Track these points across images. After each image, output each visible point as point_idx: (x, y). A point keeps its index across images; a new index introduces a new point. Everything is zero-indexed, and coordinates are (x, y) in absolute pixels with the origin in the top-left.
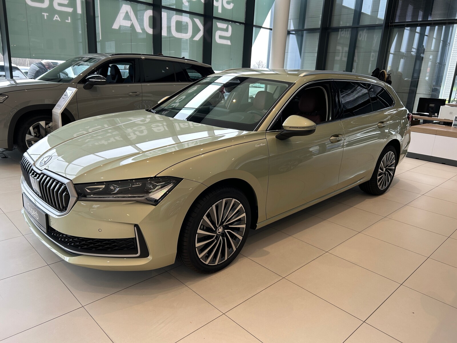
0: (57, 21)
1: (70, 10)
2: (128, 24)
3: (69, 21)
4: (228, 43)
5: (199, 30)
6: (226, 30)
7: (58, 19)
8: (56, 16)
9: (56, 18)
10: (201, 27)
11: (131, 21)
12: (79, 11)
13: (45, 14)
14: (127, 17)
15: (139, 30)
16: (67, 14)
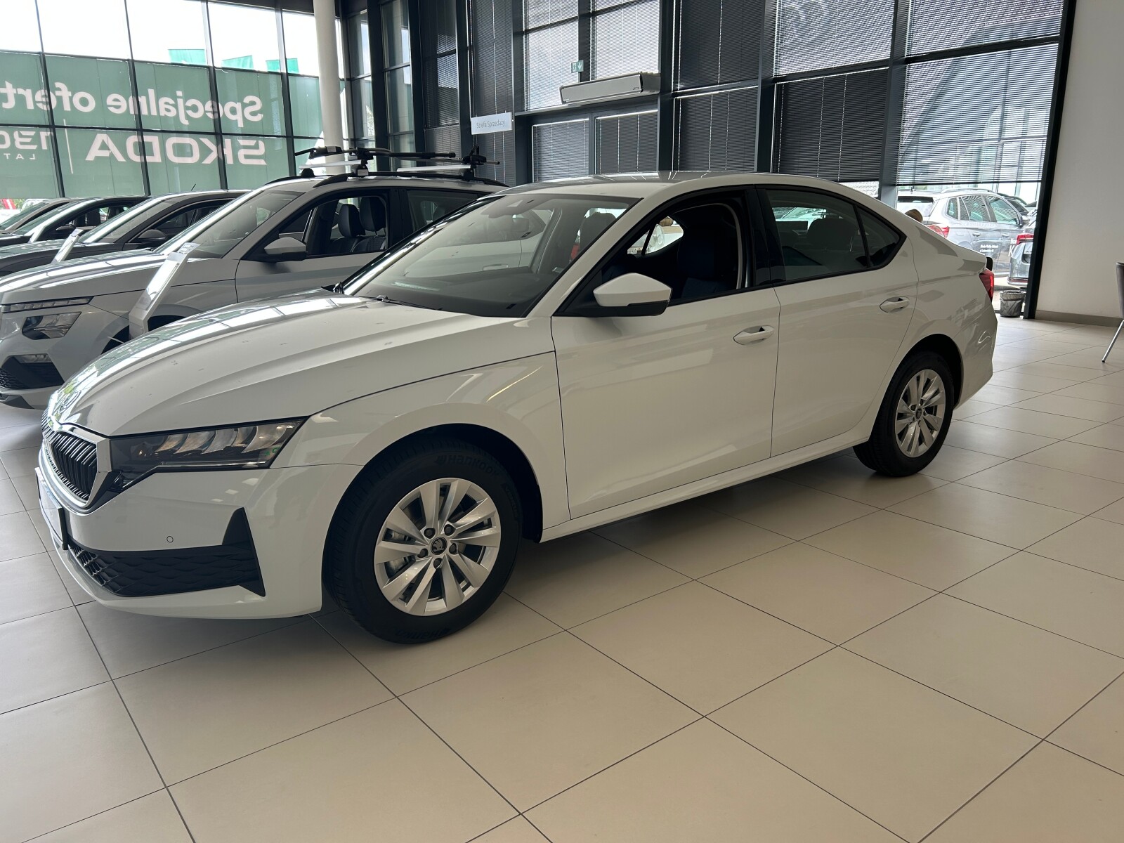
0: (20, 160)
1: (34, 147)
2: (105, 153)
3: (34, 158)
4: (262, 162)
5: (211, 151)
6: (256, 147)
7: (21, 157)
9: (19, 156)
10: (213, 147)
11: (109, 150)
12: (45, 147)
13: (7, 155)
14: (104, 146)
15: (120, 158)
16: (31, 151)
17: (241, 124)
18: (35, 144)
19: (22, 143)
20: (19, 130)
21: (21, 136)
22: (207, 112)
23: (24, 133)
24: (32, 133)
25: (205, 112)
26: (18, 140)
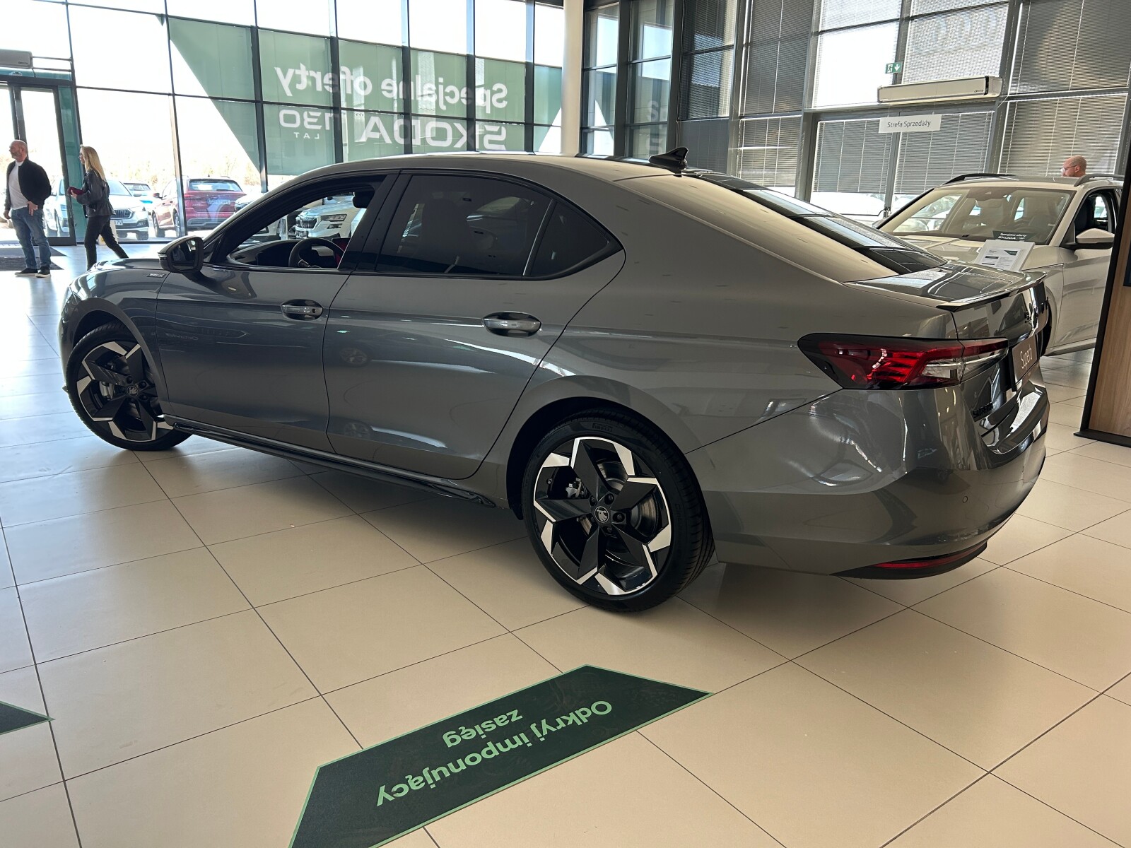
0: (307, 139)
1: (319, 127)
2: (377, 135)
3: (318, 138)
5: (462, 136)
6: (499, 133)
7: (308, 137)
8: (307, 134)
10: (464, 133)
11: (380, 132)
12: (328, 128)
14: (376, 129)
15: (388, 140)
16: (316, 131)
17: (488, 111)
18: (319, 125)
19: (310, 123)
20: (308, 110)
21: (309, 116)
22: (463, 98)
23: (312, 114)
24: (318, 114)
25: (461, 98)
26: (307, 120)
